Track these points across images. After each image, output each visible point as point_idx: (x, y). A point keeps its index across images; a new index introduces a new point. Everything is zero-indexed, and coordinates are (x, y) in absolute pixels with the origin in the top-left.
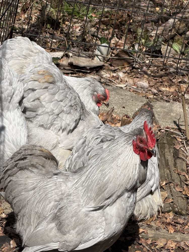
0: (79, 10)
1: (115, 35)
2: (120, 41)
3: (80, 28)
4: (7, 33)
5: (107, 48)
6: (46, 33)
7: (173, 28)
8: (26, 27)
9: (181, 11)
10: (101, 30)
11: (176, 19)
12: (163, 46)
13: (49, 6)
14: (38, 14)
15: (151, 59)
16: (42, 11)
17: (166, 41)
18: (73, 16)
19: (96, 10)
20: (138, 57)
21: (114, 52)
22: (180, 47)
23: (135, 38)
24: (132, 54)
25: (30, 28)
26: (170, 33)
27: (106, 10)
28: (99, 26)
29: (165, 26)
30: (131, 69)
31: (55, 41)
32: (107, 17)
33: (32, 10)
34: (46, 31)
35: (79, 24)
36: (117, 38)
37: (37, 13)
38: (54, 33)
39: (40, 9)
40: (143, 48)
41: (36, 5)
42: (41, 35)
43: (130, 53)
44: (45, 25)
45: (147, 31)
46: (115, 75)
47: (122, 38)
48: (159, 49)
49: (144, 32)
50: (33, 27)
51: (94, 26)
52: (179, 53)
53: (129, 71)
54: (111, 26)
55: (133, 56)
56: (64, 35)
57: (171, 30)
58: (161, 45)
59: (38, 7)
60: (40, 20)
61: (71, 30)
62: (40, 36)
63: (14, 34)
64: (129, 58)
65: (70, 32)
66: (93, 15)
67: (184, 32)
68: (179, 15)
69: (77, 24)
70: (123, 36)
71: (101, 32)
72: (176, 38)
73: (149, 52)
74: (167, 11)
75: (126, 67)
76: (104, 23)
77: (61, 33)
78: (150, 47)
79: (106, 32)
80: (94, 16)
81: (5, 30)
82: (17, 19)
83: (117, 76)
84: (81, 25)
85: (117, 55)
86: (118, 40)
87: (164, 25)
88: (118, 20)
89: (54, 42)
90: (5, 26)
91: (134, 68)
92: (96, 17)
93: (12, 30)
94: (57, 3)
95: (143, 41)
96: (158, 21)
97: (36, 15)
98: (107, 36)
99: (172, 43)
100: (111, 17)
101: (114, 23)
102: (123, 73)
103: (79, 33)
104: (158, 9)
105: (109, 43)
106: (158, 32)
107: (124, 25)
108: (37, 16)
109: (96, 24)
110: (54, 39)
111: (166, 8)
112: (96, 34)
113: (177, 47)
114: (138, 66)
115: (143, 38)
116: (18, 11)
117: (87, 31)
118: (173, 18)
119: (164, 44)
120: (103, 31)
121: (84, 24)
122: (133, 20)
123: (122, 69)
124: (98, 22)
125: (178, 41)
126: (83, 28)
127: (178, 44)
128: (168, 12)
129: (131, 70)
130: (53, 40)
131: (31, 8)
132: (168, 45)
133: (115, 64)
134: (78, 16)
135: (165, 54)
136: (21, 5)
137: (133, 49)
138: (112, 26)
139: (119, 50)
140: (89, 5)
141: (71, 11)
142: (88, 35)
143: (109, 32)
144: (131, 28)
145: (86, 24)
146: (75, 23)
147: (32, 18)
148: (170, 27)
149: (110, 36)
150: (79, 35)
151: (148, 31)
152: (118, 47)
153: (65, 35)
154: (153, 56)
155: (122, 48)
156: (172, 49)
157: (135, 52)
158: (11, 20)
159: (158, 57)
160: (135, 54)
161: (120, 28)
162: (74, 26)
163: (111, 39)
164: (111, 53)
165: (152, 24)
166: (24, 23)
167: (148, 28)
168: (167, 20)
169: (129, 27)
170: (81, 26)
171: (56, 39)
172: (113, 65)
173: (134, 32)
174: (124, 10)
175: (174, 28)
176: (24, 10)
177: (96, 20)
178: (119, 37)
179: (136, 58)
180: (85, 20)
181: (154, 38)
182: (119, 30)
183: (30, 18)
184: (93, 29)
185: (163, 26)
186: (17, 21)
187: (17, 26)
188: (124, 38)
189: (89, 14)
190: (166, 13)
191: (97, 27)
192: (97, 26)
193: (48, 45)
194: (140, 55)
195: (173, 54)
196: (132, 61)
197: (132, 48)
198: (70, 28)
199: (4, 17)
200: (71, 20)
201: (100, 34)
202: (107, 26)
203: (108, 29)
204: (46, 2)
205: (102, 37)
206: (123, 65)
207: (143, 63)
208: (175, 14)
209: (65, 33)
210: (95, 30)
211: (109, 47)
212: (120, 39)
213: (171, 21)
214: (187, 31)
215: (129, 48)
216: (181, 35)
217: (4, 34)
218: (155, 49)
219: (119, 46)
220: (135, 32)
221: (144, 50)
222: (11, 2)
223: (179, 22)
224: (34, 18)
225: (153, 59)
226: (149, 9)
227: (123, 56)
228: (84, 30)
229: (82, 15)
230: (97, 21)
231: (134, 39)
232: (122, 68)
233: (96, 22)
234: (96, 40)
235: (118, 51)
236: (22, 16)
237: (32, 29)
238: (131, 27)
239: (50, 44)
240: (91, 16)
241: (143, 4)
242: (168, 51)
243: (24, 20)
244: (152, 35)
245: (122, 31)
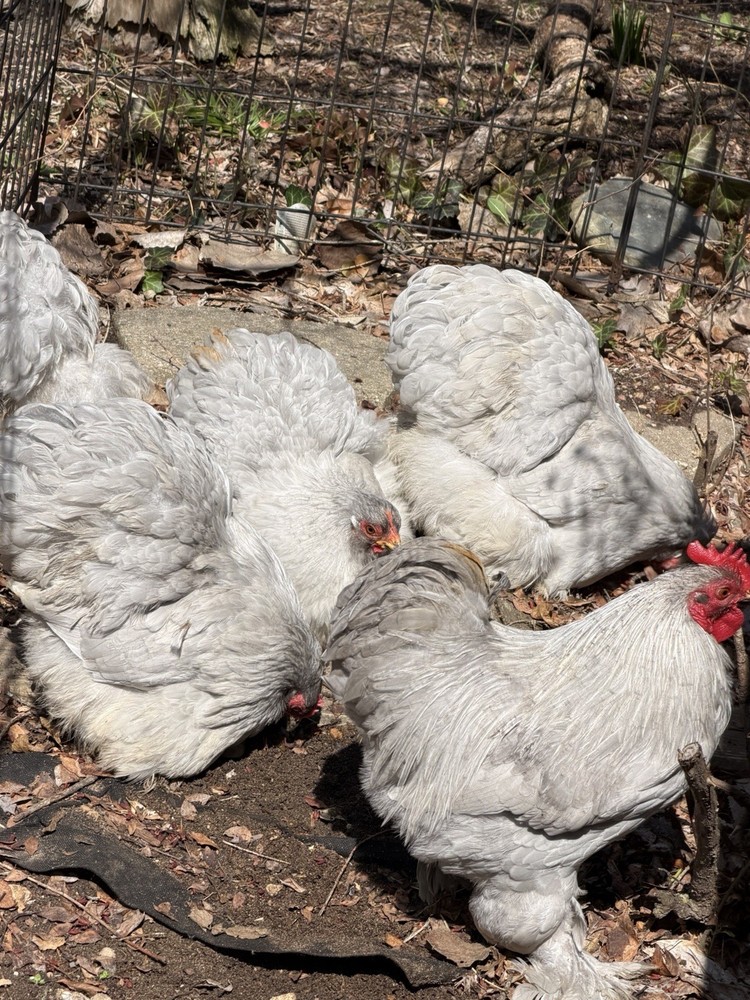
0: (225, 113)
1: (327, 179)
2: (342, 196)
3: (227, 162)
4: (23, 184)
5: (306, 216)
6: (134, 180)
7: (487, 153)
8: (77, 165)
9: (508, 105)
10: (286, 167)
11: (497, 129)
12: (461, 207)
13: (140, 104)
14: (108, 126)
15: (431, 241)
16: (120, 118)
17: (470, 190)
18: (208, 130)
19: (272, 111)
20: (395, 238)
21: (326, 225)
22: (510, 206)
23: (384, 184)
24: (376, 230)
25: (88, 167)
26: (480, 169)
27: (299, 107)
28: (282, 154)
29: (465, 148)
30: (375, 271)
31: (158, 200)
32: (301, 129)
33: (89, 118)
34: (134, 173)
35: (226, 151)
36: (333, 187)
37: (105, 123)
38: (155, 178)
39: (112, 112)
40: (408, 212)
41: (103, 102)
42: (119, 187)
43: (370, 226)
44: (129, 156)
45: (416, 164)
46: (330, 290)
47: (346, 186)
48: (452, 215)
49: (408, 166)
50: (96, 163)
51: (266, 156)
52: (508, 222)
53: (371, 279)
54: (315, 155)
55: (379, 236)
56: (183, 185)
57: (481, 161)
58: (458, 204)
59: (106, 106)
60: (113, 143)
61: (203, 169)
62: (116, 187)
63: (42, 184)
64: (367, 241)
65: (200, 174)
66: (261, 125)
67: (518, 163)
68: (502, 116)
69: (219, 152)
70: (349, 180)
71: (287, 171)
72: (501, 179)
73: (424, 224)
74: (469, 105)
75: (360, 267)
76: (295, 146)
77: (173, 179)
78: (426, 209)
79: (302, 171)
80: (265, 126)
81: (18, 175)
82: (51, 144)
83: (337, 294)
84: (230, 153)
85: (335, 234)
86: (335, 193)
87: (462, 145)
88: (333, 136)
89: (156, 204)
90: (16, 164)
91: (382, 269)
92: (270, 130)
93: (37, 173)
94: (163, 95)
95: (407, 192)
96: (445, 132)
97: (103, 129)
98: (306, 182)
99: (486, 196)
100: (314, 129)
101: (321, 145)
102: (354, 283)
103: (224, 175)
104: (443, 101)
105: (311, 202)
106: (447, 166)
107: (350, 149)
108: (106, 134)
109: (272, 151)
110: (155, 196)
111: (466, 99)
112: (273, 177)
113: (500, 205)
114: (393, 264)
115: (406, 186)
116: (52, 121)
117: (248, 171)
118: (487, 125)
119: (463, 200)
120: (293, 170)
121: (237, 150)
122: (375, 135)
123: (349, 275)
124: (279, 143)
125: (503, 190)
126: (238, 160)
127: (505, 197)
128: (471, 110)
129: (374, 276)
130: (153, 199)
131: (88, 110)
132: (477, 202)
133: (328, 259)
134: (221, 129)
135: (468, 226)
136: (58, 103)
137: (378, 217)
138: (318, 153)
139: (340, 220)
140: (251, 95)
141: (201, 115)
142: (250, 182)
143: (310, 171)
144: (370, 159)
145: (245, 151)
146: (213, 149)
147: (91, 138)
148: (478, 152)
149: (313, 182)
150: (224, 182)
151: (420, 163)
152: (336, 212)
153: (187, 184)
154: (435, 235)
155: (348, 214)
156: (487, 213)
157: (384, 225)
158: (31, 147)
159: (448, 235)
160: (386, 231)
161: (341, 157)
162: (211, 156)
163: (316, 189)
164: (317, 230)
165: (430, 144)
166: (69, 154)
167: (418, 154)
168: (469, 131)
169: (366, 156)
170: (231, 156)
171: (160, 196)
172: (323, 263)
173: (380, 169)
174: (350, 108)
175: (492, 153)
176: (69, 117)
177: (273, 138)
178: (338, 184)
179: (389, 241)
180: (241, 139)
181: (435, 183)
182: (337, 164)
183: (86, 139)
184: (264, 163)
185: (459, 149)
186: (51, 147)
187: (49, 163)
188: (351, 186)
189: (251, 123)
190: (466, 112)
191: (276, 158)
192: (277, 154)
193: (140, 213)
194: (398, 232)
195: (491, 227)
196: (377, 248)
197: (374, 212)
198: (201, 164)
199: (13, 140)
200: (202, 141)
201: (285, 177)
202: (302, 154)
203: (307, 163)
204: (128, 92)
205: (291, 186)
206: (353, 263)
207: (408, 254)
208: (495, 112)
209: (186, 178)
210: (270, 167)
211: (311, 213)
212: (340, 191)
213: (482, 133)
214: (527, 162)
215: (367, 214)
216: (510, 172)
217: (16, 186)
218: (439, 216)
219: (339, 209)
220: (382, 169)
221: (410, 217)
222: (29, 95)
223: (504, 137)
224: (97, 138)
225: (435, 241)
226: (420, 101)
227: (351, 236)
228: (238, 167)
229: (232, 125)
230: (275, 141)
231: (381, 188)
232: (350, 270)
233: (273, 144)
234: (275, 194)
235: (336, 222)
236: (65, 133)
237: (94, 169)
238: (369, 154)
239: (144, 211)
240: (259, 129)
241: (402, 88)
242: (477, 218)
243: (70, 146)
244: (431, 175)
245: (346, 167)
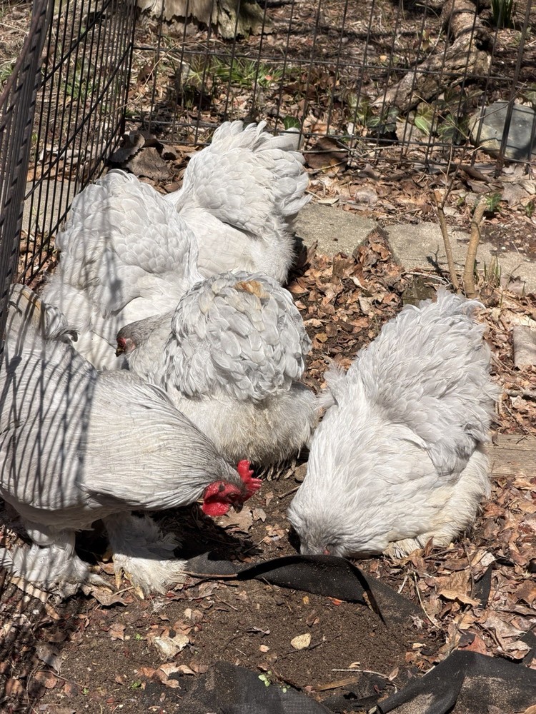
0: (243, 72)
1: (310, 112)
2: (320, 122)
3: (245, 103)
4: (115, 123)
5: (297, 136)
6: (186, 118)
7: (413, 90)
8: (149, 110)
9: (426, 58)
10: (284, 104)
11: (419, 74)
12: (398, 125)
13: (187, 68)
14: (168, 83)
15: (379, 148)
16: (175, 78)
17: (403, 114)
18: (233, 83)
19: (273, 69)
20: (355, 147)
21: (310, 141)
22: (430, 123)
23: (347, 113)
24: (343, 142)
25: (156, 110)
26: (409, 100)
27: (290, 66)
28: (280, 97)
29: (399, 87)
30: (344, 169)
31: (202, 130)
32: (293, 80)
33: (155, 79)
34: (186, 113)
35: (245, 96)
36: (315, 116)
37: (166, 82)
38: (199, 116)
39: (171, 75)
40: (363, 130)
41: (164, 68)
42: (176, 122)
43: (339, 140)
44: (183, 102)
45: (367, 98)
46: (315, 182)
47: (323, 115)
48: (392, 131)
49: (363, 101)
50: (161, 108)
51: (271, 99)
52: (428, 133)
53: (341, 174)
54: (302, 96)
55: (345, 146)
56: (218, 119)
57: (410, 95)
58: (395, 124)
59: (167, 71)
60: (172, 95)
61: (230, 108)
62: (174, 123)
63: (127, 123)
64: (337, 150)
65: (228, 112)
66: (267, 79)
67: (434, 95)
68: (422, 65)
69: (240, 97)
70: (324, 111)
71: (285, 107)
72: (421, 107)
73: (374, 137)
74: (401, 59)
75: (334, 167)
76: (289, 91)
77: (212, 116)
78: (375, 127)
79: (294, 107)
80: (269, 79)
81: (112, 118)
82: (132, 97)
83: (320, 185)
84: (247, 97)
85: (317, 146)
86: (315, 119)
87: (397, 85)
88: (313, 83)
89: (201, 132)
90: (110, 110)
91: (348, 167)
92: (272, 81)
93: (123, 116)
94: (201, 61)
95: (362, 117)
96: (385, 76)
97: (165, 86)
98: (296, 114)
99: (413, 117)
100: (300, 80)
101: (305, 89)
102: (330, 177)
103: (244, 112)
104: (384, 58)
105: (300, 126)
106: (387, 99)
107: (324, 91)
108: (167, 88)
109: (274, 95)
110: (200, 127)
111: (398, 56)
112: (275, 111)
113: (422, 122)
114: (355, 164)
115: (361, 113)
116: (132, 82)
117: (259, 109)
118: (412, 71)
119: (399, 121)
120: (288, 106)
121: (252, 96)
122: (340, 82)
123: (327, 172)
124: (278, 90)
125: (424, 113)
126: (253, 101)
127: (426, 117)
128: (402, 62)
129: (343, 172)
130: (199, 129)
131: (155, 74)
132: (408, 122)
133: (314, 162)
134: (241, 82)
135: (402, 137)
136: (136, 71)
137: (344, 134)
138: (304, 95)
139: (320, 137)
140: (259, 59)
141: (228, 73)
142: (261, 115)
143: (299, 107)
144: (337, 97)
145: (256, 95)
146: (236, 95)
147: (157, 92)
148: (408, 89)
149: (301, 113)
150: (244, 116)
151: (370, 98)
152: (317, 132)
153: (220, 118)
154: (381, 144)
155: (325, 133)
156: (415, 128)
157: (349, 139)
158: (119, 100)
159: (390, 144)
160: (350, 142)
161: (319, 97)
162: (235, 100)
163: (304, 118)
164: (305, 144)
165: (376, 85)
166: (145, 103)
167: (368, 93)
168: (402, 76)
169: (335, 95)
170: (248, 100)
171: (203, 127)
172: (310, 165)
173: (344, 103)
174: (324, 65)
175: (416, 89)
176: (142, 79)
177: (274, 86)
178: (317, 113)
179: (352, 149)
180: (253, 88)
181: (380, 110)
182: (316, 101)
183: (154, 93)
184: (269, 103)
185: (395, 88)
186: (132, 99)
187: (131, 109)
188: (326, 115)
189: (260, 77)
190: (399, 64)
191: (277, 99)
192: (277, 97)
193: (191, 139)
194: (357, 143)
195: (418, 137)
196: (344, 154)
197: (342, 131)
198: (229, 105)
199: (107, 95)
200: (229, 91)
201: (283, 111)
202: (294, 96)
203: (297, 101)
204: (180, 61)
205: (287, 117)
206: (330, 164)
207: (364, 157)
208: (414, 64)
209: (219, 115)
210: (273, 105)
211: (301, 133)
212: (318, 118)
213: (409, 77)
214: (440, 94)
215: (336, 133)
216: (429, 101)
217: (110, 125)
218: (383, 131)
219: (319, 130)
220: (346, 103)
221: (365, 133)
222: (117, 65)
223: (423, 79)
224: (162, 91)
225: (382, 148)
226: (369, 58)
227: (327, 147)
228: (253, 107)
229: (248, 79)
230: (276, 88)
231: (345, 115)
232: (327, 169)
233: (275, 90)
234: (277, 123)
235: (317, 139)
236: (141, 90)
237: (160, 111)
238: (337, 94)
239: (193, 137)
240: (265, 81)
241: (357, 51)
242: (408, 132)
243: (144, 97)
244: (378, 105)
245: (322, 103)
